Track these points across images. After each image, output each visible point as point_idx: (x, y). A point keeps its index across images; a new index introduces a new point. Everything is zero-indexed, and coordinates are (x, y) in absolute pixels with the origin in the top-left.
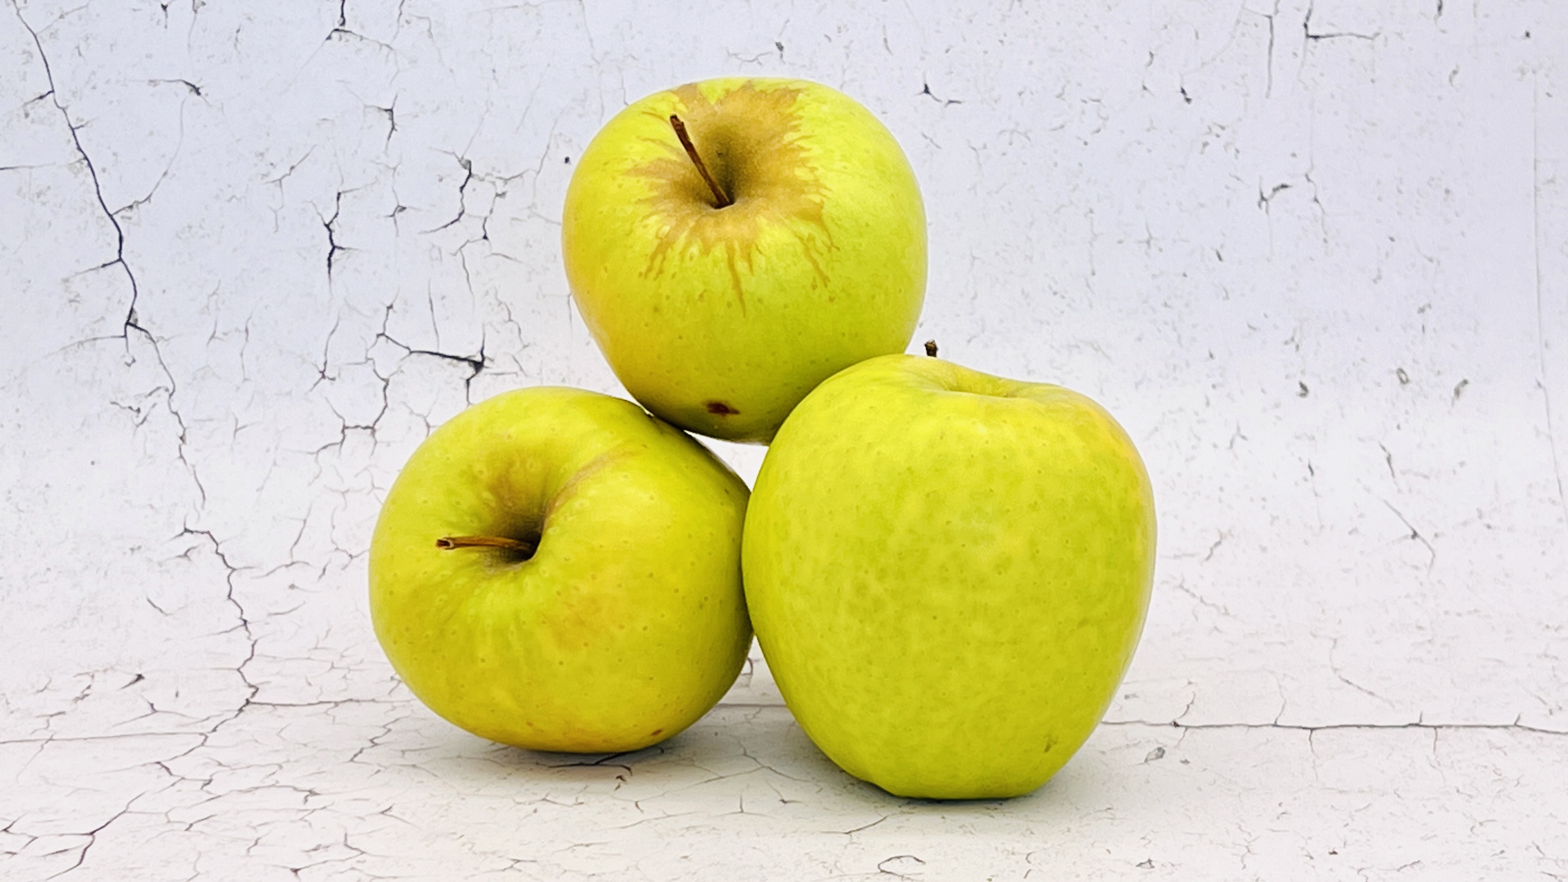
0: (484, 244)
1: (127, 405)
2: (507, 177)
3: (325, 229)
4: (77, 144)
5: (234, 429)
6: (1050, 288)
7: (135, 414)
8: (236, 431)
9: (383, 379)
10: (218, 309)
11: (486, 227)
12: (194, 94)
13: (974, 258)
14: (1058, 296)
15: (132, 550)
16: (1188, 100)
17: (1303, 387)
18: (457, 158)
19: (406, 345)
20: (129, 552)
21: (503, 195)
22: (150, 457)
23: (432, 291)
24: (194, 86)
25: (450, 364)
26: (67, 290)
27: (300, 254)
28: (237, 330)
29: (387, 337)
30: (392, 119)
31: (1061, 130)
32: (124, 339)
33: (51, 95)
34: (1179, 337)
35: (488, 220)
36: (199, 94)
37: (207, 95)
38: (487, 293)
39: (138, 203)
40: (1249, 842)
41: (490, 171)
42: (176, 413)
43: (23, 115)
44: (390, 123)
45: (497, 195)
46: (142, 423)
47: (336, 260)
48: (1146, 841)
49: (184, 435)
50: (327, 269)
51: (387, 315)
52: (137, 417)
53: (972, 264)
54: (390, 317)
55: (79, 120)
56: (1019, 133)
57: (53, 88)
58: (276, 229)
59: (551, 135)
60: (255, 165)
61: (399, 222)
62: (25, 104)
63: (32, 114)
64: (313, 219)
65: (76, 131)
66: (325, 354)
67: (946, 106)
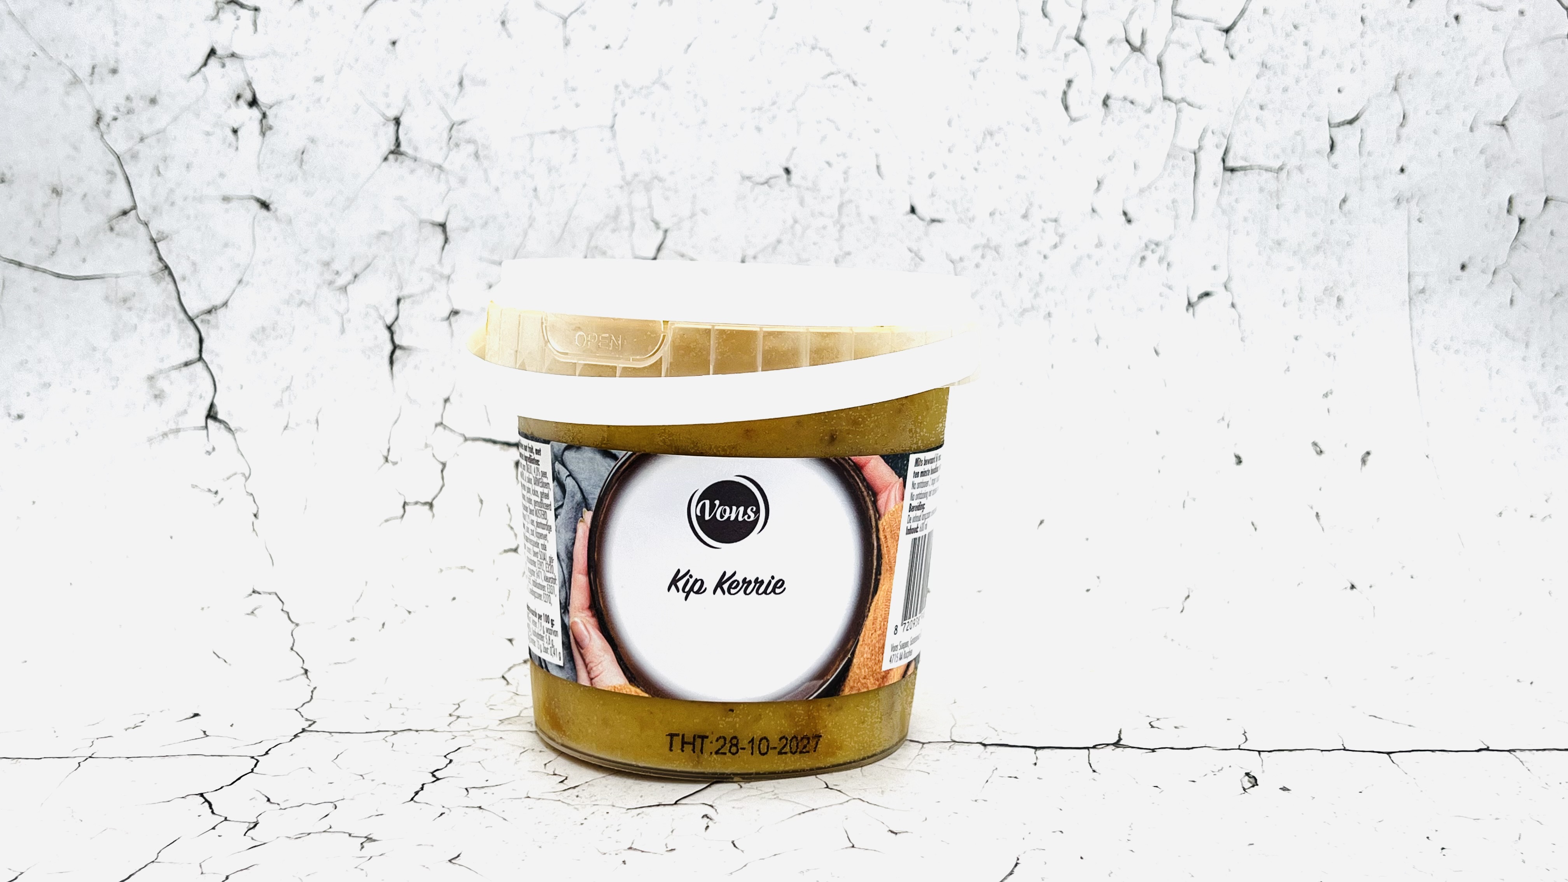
1: (205, 488)
3: (387, 330)
4: (159, 254)
7: (213, 496)
9: (441, 463)
10: (290, 402)
12: (264, 211)
16: (1129, 221)
17: (1238, 457)
19: (462, 433)
24: (264, 203)
25: (500, 449)
26: (152, 386)
27: (365, 353)
28: (308, 420)
29: (445, 426)
30: (445, 233)
31: (1025, 246)
32: (205, 431)
33: (133, 211)
36: (269, 209)
37: (275, 208)
39: (216, 307)
42: (251, 495)
43: (108, 230)
44: (443, 236)
46: (220, 503)
47: (398, 358)
49: (257, 511)
50: (389, 367)
51: (445, 406)
52: (215, 498)
54: (447, 407)
55: (159, 232)
56: (990, 248)
57: (135, 203)
58: (343, 331)
59: (588, 248)
60: (322, 274)
61: (453, 325)
62: (110, 220)
63: (117, 228)
64: (376, 322)
65: (158, 245)
66: (389, 443)
67: (928, 225)
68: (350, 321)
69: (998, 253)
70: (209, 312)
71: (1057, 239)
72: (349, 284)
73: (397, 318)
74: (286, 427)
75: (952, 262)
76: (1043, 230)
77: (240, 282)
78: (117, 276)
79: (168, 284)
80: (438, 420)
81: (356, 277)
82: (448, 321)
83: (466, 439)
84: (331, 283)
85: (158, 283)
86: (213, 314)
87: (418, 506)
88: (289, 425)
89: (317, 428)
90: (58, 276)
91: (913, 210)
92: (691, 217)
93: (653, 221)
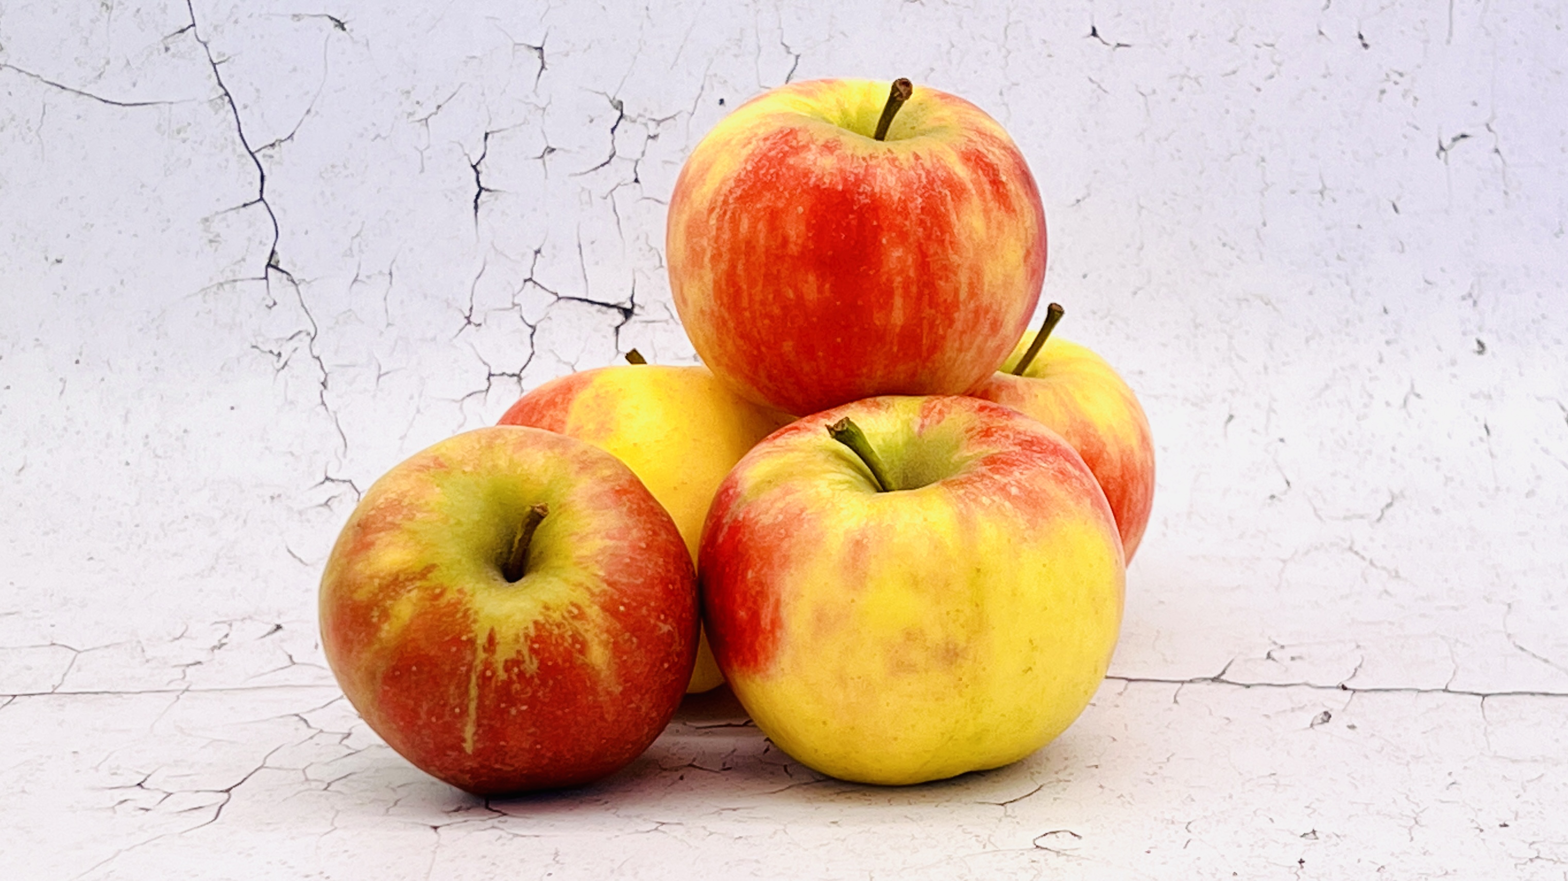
0: (634, 188)
1: (267, 349)
2: (658, 118)
3: (472, 170)
4: (218, 78)
5: (376, 374)
6: (1219, 239)
7: (275, 358)
8: (379, 377)
9: (530, 326)
10: (361, 251)
11: (637, 170)
12: (339, 30)
13: (1142, 207)
14: (1227, 248)
15: (272, 498)
16: (1365, 46)
17: (1480, 343)
18: (608, 97)
19: (554, 291)
20: (268, 500)
21: (654, 137)
22: (292, 403)
23: (581, 235)
24: (338, 21)
25: (599, 311)
26: (207, 230)
27: (446, 196)
28: (380, 272)
29: (535, 283)
30: (542, 57)
31: (1233, 76)
32: (265, 281)
33: (192, 28)
34: (1352, 291)
35: (640, 162)
36: (344, 29)
37: (352, 30)
38: (638, 238)
39: (281, 141)
40: (1417, 814)
41: (641, 112)
42: (318, 358)
43: (163, 50)
44: (540, 61)
45: (650, 137)
46: (283, 368)
47: (483, 203)
48: (1310, 811)
49: (325, 379)
50: (473, 211)
51: (536, 258)
52: (278, 361)
53: (1139, 213)
54: (537, 260)
55: (220, 54)
56: (1190, 78)
57: (194, 21)
58: (422, 171)
59: (705, 76)
60: (401, 103)
61: (547, 163)
62: (166, 38)
63: (172, 50)
64: (459, 160)
65: (217, 66)
66: (471, 299)
67: (1114, 49)
68: (430, 158)
69: (1198, 83)
70: (273, 145)
71: (1274, 67)
72: (430, 115)
73: (483, 156)
74: (355, 280)
75: (1142, 94)
76: (1256, 58)
77: (308, 111)
78: (171, 103)
79: (228, 111)
80: (528, 276)
81: (439, 107)
82: (540, 161)
83: (559, 298)
84: (410, 114)
85: (216, 113)
86: (277, 148)
87: (505, 377)
88: (359, 278)
89: (391, 283)
90: (105, 101)
91: (1094, 33)
92: (828, 40)
93: (783, 44)
